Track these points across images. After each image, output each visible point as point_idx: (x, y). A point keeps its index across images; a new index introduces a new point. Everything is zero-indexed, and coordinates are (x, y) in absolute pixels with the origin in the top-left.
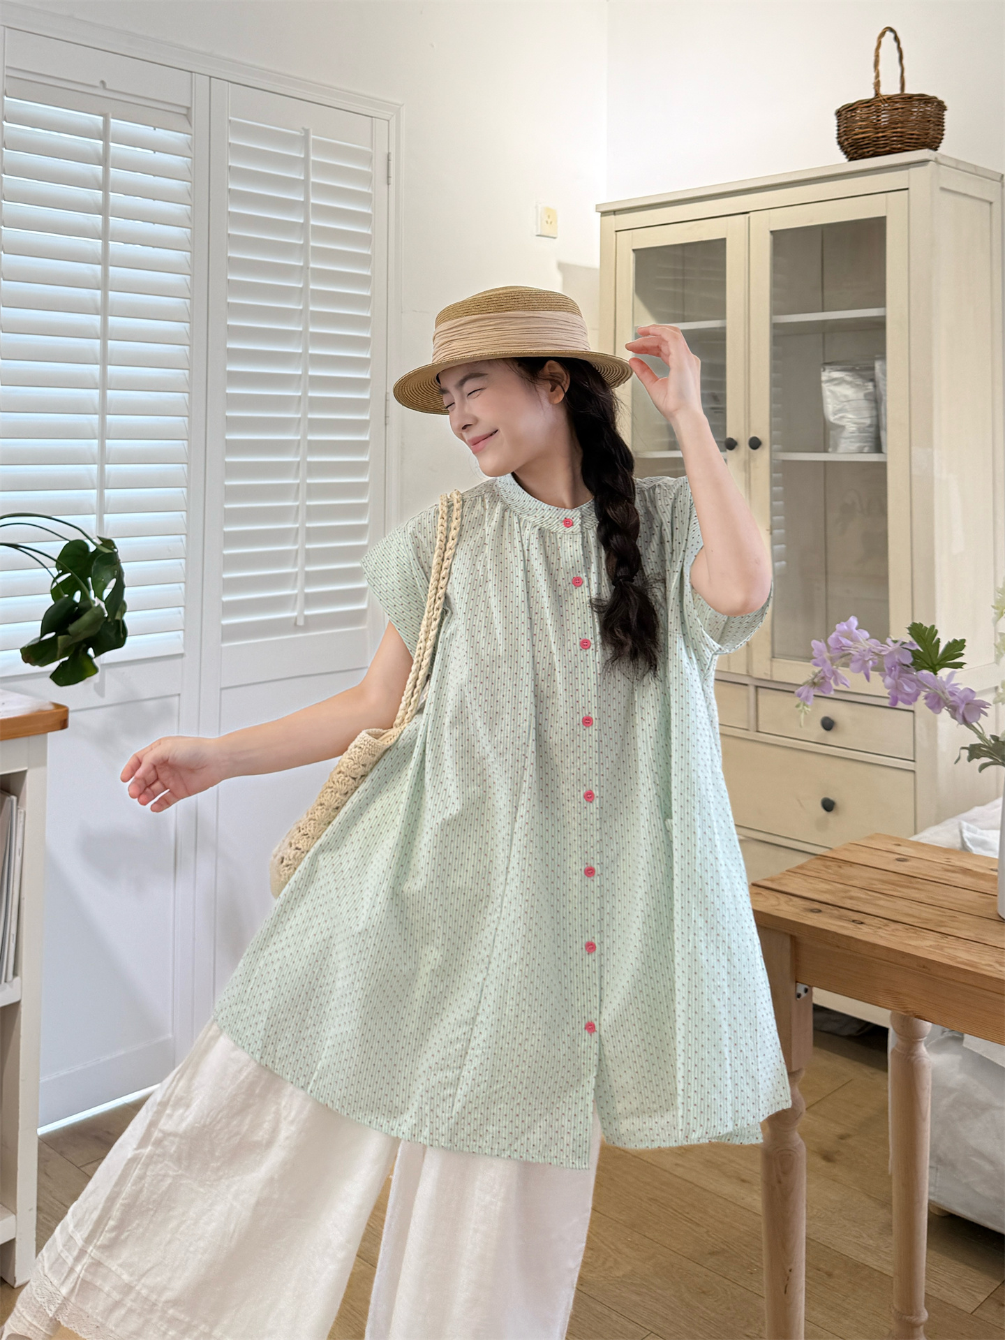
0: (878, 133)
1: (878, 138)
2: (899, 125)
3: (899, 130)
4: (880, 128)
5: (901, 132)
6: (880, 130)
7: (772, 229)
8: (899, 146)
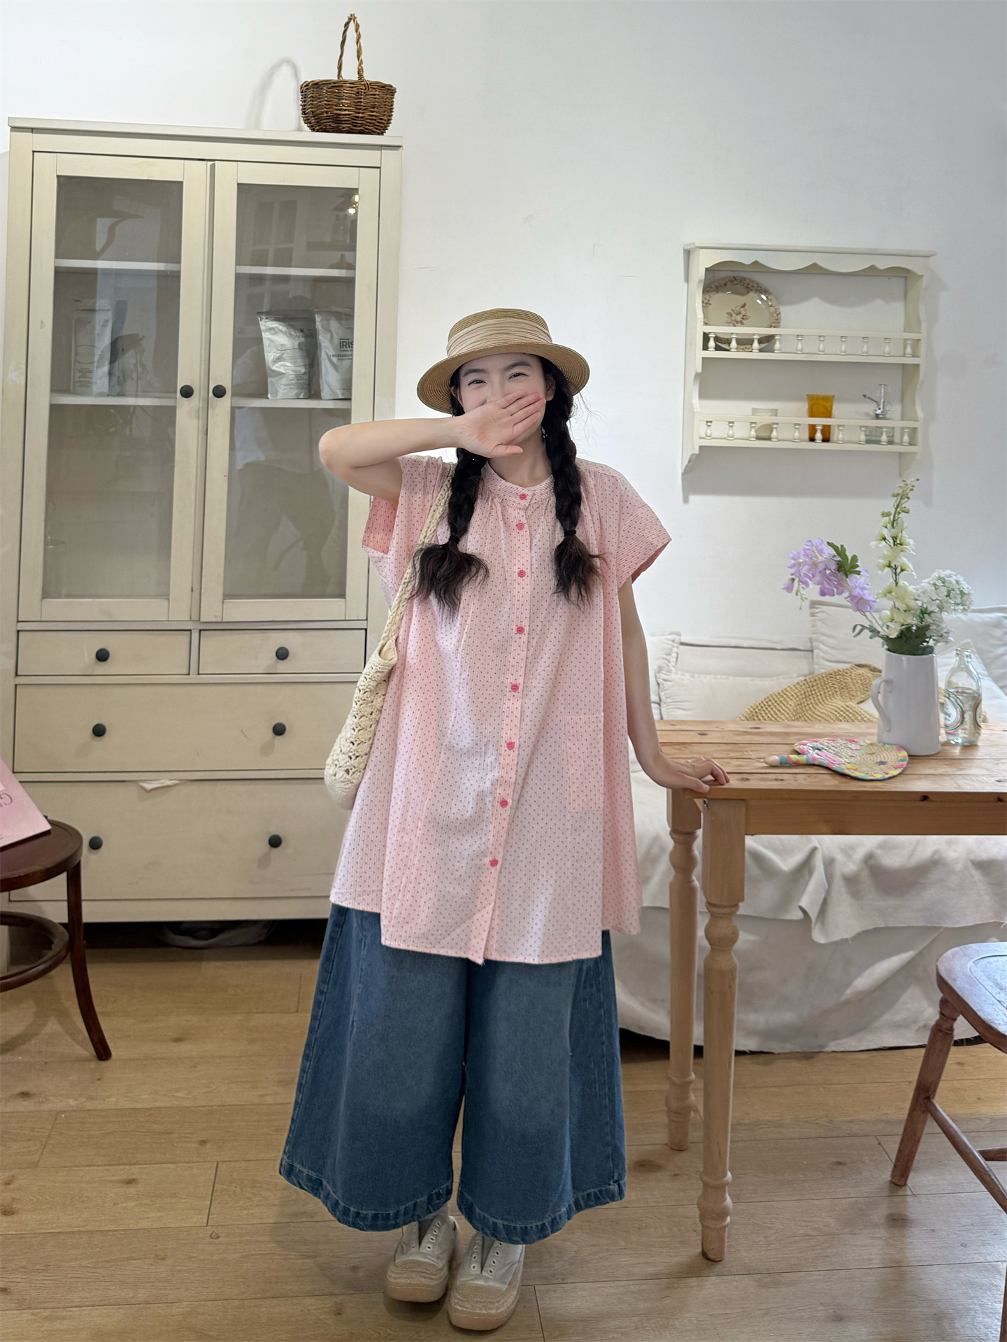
0: (359, 113)
1: (358, 117)
2: (376, 109)
3: (374, 114)
4: (360, 109)
5: (375, 116)
6: (361, 111)
7: (239, 182)
8: (371, 128)
